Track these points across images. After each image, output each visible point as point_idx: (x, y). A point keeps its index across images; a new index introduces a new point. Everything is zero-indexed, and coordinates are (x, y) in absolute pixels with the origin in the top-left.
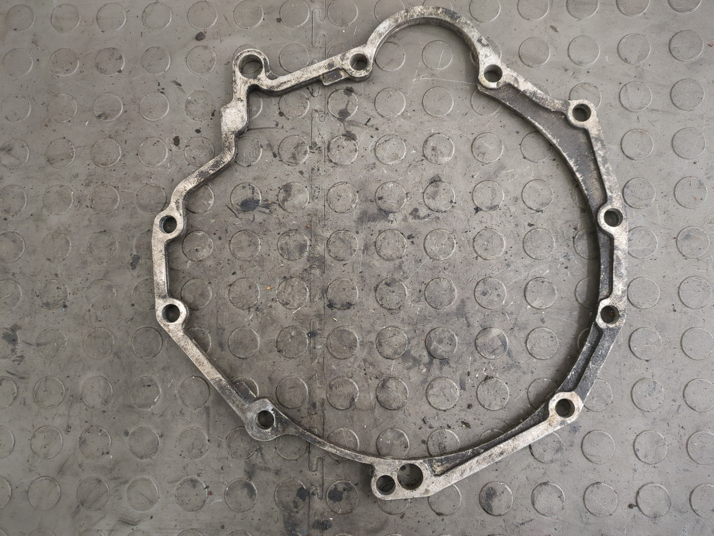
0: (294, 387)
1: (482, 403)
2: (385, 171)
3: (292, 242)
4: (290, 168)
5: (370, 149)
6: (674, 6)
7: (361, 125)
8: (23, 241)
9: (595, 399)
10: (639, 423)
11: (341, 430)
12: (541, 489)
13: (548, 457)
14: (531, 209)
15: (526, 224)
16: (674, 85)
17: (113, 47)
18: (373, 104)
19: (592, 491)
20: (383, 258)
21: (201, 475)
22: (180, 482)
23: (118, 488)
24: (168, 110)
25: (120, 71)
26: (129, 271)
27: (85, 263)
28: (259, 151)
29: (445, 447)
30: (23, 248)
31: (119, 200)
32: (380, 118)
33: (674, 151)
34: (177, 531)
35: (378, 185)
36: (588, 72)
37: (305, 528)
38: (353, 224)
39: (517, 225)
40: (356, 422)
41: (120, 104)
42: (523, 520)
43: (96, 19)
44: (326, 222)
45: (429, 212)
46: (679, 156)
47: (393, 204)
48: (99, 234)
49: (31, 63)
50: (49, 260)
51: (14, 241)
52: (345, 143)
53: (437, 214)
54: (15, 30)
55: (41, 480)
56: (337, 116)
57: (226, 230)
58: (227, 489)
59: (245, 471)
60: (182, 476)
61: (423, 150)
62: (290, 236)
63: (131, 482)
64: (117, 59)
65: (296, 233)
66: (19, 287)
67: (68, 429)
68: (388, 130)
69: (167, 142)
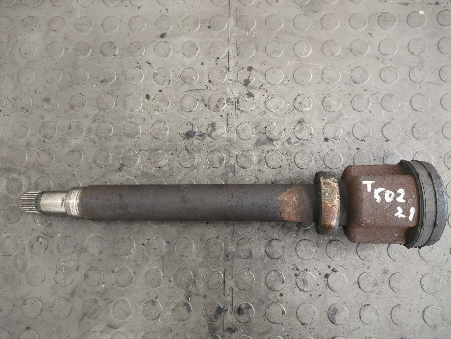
0: (215, 245)
1: (329, 256)
2: (271, 116)
3: (215, 157)
4: (215, 113)
5: (262, 102)
6: (440, 23)
7: (257, 88)
8: (54, 154)
9: (397, 254)
10: (424, 269)
11: (244, 271)
12: (365, 309)
13: (369, 289)
14: (358, 139)
15: (355, 148)
16: (441, 68)
17: (111, 41)
18: (264, 76)
19: (396, 310)
20: (270, 167)
21: (158, 298)
22: (145, 302)
23: (107, 305)
24: (143, 79)
25: (115, 55)
26: (118, 173)
27: (91, 168)
28: (197, 103)
29: (307, 282)
30: (54, 159)
31: (113, 131)
32: (268, 84)
33: (442, 106)
34: (143, 333)
35: (267, 124)
36: (391, 60)
37: (221, 331)
38: (252, 147)
39: (349, 149)
40: (253, 266)
41: (115, 74)
42: (354, 327)
43: (101, 25)
44: (236, 145)
45: (297, 140)
46: (445, 109)
47: (276, 135)
48: (100, 151)
49: (63, 50)
50: (69, 166)
51: (49, 154)
52: (247, 99)
53: (302, 142)
54: (54, 31)
55: (61, 300)
56: (243, 83)
57: (176, 150)
58: (174, 306)
59: (185, 295)
60: (147, 298)
61: (294, 104)
62: (214, 153)
63: (115, 302)
64: (113, 48)
65: (218, 151)
66: (51, 181)
67: (78, 268)
68: (273, 92)
69: (142, 97)
